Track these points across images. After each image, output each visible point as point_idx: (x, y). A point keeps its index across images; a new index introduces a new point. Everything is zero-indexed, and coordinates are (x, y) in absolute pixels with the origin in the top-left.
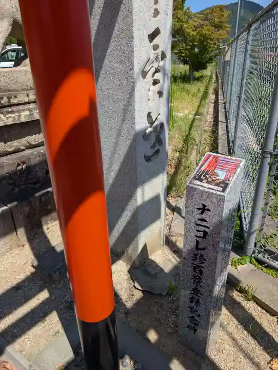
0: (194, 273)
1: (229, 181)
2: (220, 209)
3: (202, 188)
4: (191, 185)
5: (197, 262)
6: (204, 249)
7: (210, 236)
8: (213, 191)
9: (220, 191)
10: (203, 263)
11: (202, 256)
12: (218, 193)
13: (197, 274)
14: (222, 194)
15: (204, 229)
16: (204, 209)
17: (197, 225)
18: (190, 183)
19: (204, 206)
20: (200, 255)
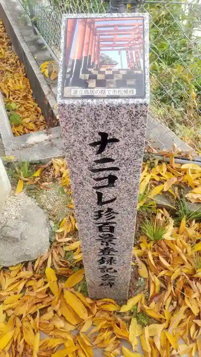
0: (101, 234)
1: (140, 68)
2: (137, 132)
3: (95, 101)
4: (67, 102)
5: (103, 219)
6: (112, 201)
7: (122, 180)
8: (119, 101)
9: (133, 97)
10: (114, 217)
11: (109, 210)
12: (131, 101)
13: (105, 233)
14: (141, 101)
15: (108, 173)
16: (104, 141)
17: (94, 171)
18: (63, 97)
19: (104, 135)
20: (106, 210)
